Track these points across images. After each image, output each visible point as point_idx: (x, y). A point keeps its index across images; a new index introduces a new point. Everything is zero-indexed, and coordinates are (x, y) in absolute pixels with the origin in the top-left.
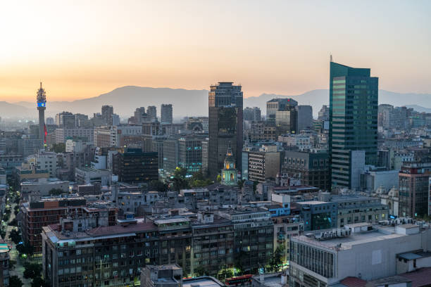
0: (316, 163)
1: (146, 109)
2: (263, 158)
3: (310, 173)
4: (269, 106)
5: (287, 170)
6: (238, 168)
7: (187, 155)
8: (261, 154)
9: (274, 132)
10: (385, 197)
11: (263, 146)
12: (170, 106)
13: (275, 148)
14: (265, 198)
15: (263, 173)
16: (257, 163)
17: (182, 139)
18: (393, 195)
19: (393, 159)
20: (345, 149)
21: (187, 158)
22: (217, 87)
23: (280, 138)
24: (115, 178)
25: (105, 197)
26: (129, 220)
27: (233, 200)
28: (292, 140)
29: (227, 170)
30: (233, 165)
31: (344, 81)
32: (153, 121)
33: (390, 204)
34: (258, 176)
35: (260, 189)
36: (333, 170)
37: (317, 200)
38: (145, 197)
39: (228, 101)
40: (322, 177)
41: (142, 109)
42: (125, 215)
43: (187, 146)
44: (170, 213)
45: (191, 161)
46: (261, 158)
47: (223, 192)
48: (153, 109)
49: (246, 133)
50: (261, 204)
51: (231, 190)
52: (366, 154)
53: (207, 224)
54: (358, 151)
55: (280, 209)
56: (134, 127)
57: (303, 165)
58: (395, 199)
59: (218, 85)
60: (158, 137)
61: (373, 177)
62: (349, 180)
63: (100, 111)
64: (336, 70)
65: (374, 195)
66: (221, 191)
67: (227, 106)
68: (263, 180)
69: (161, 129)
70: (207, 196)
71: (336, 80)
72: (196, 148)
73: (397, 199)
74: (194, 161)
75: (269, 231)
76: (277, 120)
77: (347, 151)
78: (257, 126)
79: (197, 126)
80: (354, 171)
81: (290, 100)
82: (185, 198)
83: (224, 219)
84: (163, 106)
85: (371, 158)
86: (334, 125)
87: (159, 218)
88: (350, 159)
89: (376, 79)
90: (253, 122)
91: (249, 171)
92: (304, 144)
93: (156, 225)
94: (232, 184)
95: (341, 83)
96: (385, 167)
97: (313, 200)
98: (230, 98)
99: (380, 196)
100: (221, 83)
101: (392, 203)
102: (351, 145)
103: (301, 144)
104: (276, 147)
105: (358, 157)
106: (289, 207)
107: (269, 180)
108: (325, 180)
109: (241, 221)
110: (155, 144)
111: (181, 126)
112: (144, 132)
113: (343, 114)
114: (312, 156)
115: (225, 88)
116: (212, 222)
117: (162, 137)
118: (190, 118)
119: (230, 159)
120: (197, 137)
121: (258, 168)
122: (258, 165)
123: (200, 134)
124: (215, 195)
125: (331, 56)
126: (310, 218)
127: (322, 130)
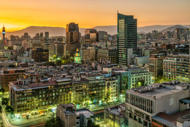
0: (111, 53)
1: (40, 34)
2: (89, 52)
3: (109, 57)
4: (86, 32)
8: (88, 50)
11: (89, 47)
13: (93, 48)
15: (89, 58)
16: (86, 53)
17: (56, 45)
18: (147, 67)
19: (144, 52)
20: (124, 48)
21: (58, 52)
23: (93, 44)
24: (33, 60)
25: (32, 69)
26: (45, 80)
27: (83, 69)
28: (98, 44)
29: (76, 56)
30: (79, 55)
31: (124, 21)
34: (87, 59)
35: (93, 65)
36: (119, 56)
38: (48, 68)
39: (74, 30)
41: (38, 34)
42: (44, 78)
43: (58, 47)
44: (62, 77)
47: (79, 66)
48: (42, 34)
52: (133, 49)
53: (78, 81)
54: (130, 49)
55: (108, 74)
56: (37, 40)
57: (106, 54)
58: (147, 68)
59: (69, 24)
60: (46, 44)
61: (137, 59)
62: (127, 61)
63: (23, 35)
64: (120, 16)
70: (72, 68)
71: (120, 20)
73: (149, 68)
77: (126, 49)
79: (61, 39)
80: (128, 57)
82: (64, 69)
83: (84, 79)
84: (46, 33)
86: (120, 38)
87: (57, 79)
88: (127, 52)
93: (57, 82)
95: (122, 21)
96: (141, 55)
97: (119, 70)
98: (74, 28)
100: (71, 23)
102: (127, 46)
105: (130, 51)
106: (111, 73)
107: (91, 60)
109: (92, 80)
113: (124, 34)
115: (72, 25)
116: (80, 80)
117: (48, 44)
119: (78, 52)
124: (76, 67)
125: (118, 11)
126: (120, 78)
127: (109, 40)
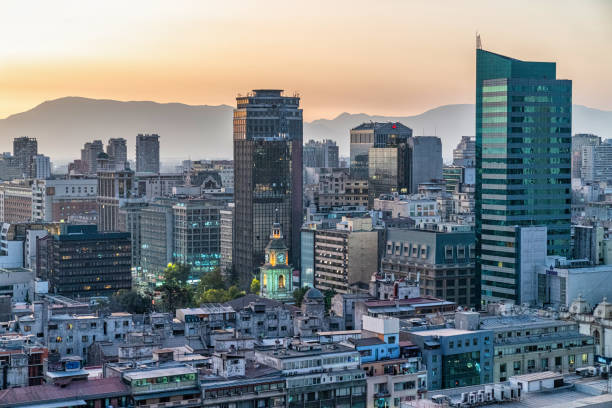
0: (449, 252)
1: (105, 144)
2: (345, 244)
3: (438, 272)
4: (354, 138)
5: (392, 267)
6: (295, 263)
7: (189, 238)
8: (339, 236)
9: (365, 191)
10: (587, 319)
11: (344, 219)
12: (155, 138)
13: (367, 224)
14: (349, 324)
15: (345, 274)
16: (331, 253)
17: (181, 206)
18: (603, 316)
19: (603, 244)
20: (507, 223)
21: (189, 244)
22: (251, 100)
23: (378, 203)
24: (42, 287)
25: (22, 327)
26: (71, 372)
27: (284, 328)
28: (401, 208)
29: (271, 268)
30: (283, 259)
31: (504, 88)
32: (120, 168)
33: (596, 332)
34: (334, 279)
35: (337, 306)
36: (483, 267)
37: (453, 326)
38: (105, 325)
39: (272, 128)
40: (463, 282)
41: (97, 145)
42: (64, 363)
43: (189, 219)
44: (156, 357)
45: (197, 251)
46: (339, 243)
47: (263, 312)
48: (119, 144)
49: (308, 192)
50: (340, 336)
51: (280, 309)
52: (549, 233)
53: (230, 378)
54: (534, 228)
55: (381, 347)
56: (81, 182)
57: (424, 256)
59: (252, 95)
60: (130, 201)
61: (563, 280)
62: (517, 287)
63: (10, 150)
64: (488, 65)
65: (566, 315)
66: (260, 311)
67: (270, 139)
68: (345, 288)
69: (136, 185)
70: (232, 320)
71: (487, 85)
72: (207, 224)
74: (205, 251)
75: (358, 392)
76: (372, 166)
77: (512, 229)
78: (331, 179)
79: (210, 178)
80: (525, 267)
81: (396, 126)
82: (187, 328)
83: (266, 367)
84: (140, 138)
85: (559, 241)
86: (485, 176)
87: (133, 368)
88: (517, 245)
89: (568, 84)
90: (323, 171)
91: (316, 269)
92: (426, 214)
93: (127, 383)
94: (282, 296)
95: (499, 91)
96: (586, 260)
97: (444, 327)
98: (277, 121)
99: (578, 317)
100: (259, 92)
101: (600, 332)
102: (519, 216)
103: (420, 214)
104: (369, 220)
105: (534, 238)
106: (397, 341)
107: (355, 287)
108: (469, 286)
109: (300, 371)
110: (124, 215)
111: (178, 179)
112: (101, 191)
113: (504, 154)
114: (442, 238)
115: (267, 101)
116: (242, 373)
117: (138, 200)
118: (196, 163)
119: (277, 246)
120: (208, 201)
121: (334, 264)
122: (334, 257)
123: (215, 195)
124: (247, 319)
125: (478, 38)
126: (439, 364)
127: (461, 186)
